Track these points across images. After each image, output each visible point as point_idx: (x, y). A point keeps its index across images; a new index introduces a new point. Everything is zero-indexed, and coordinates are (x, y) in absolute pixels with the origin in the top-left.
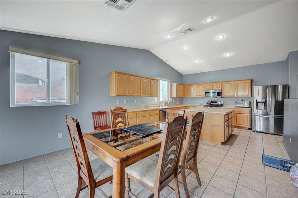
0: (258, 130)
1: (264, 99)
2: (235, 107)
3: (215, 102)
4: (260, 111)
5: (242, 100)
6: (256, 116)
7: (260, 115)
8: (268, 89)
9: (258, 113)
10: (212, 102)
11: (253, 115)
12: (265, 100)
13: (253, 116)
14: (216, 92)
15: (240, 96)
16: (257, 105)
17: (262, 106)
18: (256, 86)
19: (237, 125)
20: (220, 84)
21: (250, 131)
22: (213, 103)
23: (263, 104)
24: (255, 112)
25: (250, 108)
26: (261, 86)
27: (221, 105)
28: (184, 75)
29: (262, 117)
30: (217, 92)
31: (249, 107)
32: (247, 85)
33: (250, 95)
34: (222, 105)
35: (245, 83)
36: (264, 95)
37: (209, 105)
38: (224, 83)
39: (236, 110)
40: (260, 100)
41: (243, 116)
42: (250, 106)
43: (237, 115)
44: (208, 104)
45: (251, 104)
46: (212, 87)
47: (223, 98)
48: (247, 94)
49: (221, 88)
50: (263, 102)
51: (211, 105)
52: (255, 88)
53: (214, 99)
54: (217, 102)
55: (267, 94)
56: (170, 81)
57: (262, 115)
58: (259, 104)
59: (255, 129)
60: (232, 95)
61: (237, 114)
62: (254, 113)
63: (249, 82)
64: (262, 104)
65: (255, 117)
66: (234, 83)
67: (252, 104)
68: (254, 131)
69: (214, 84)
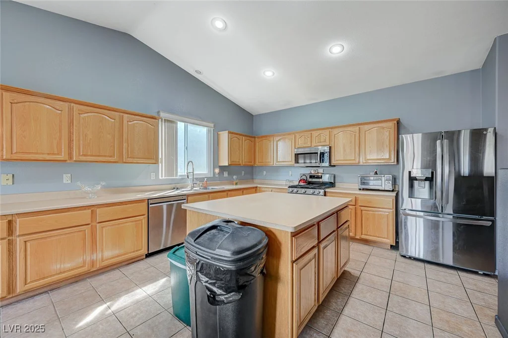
0: (413, 255)
1: (430, 171)
2: (360, 189)
3: (318, 177)
4: (417, 204)
5: (376, 173)
6: (409, 217)
7: (418, 213)
8: (438, 142)
9: (414, 209)
10: (311, 177)
11: (401, 212)
12: (432, 173)
13: (402, 217)
14: (317, 153)
15: (371, 162)
16: (411, 186)
17: (423, 190)
18: (408, 135)
19: (363, 237)
20: (327, 132)
21: (394, 254)
22: (314, 180)
23: (427, 183)
24: (407, 203)
25: (394, 194)
26: (421, 134)
27: (331, 183)
28: (256, 115)
29: (422, 219)
30: (319, 153)
31: (393, 191)
32: (388, 134)
33: (393, 160)
34: (332, 185)
35: (383, 128)
36: (429, 158)
37: (302, 184)
38: (335, 131)
39: (360, 197)
40: (417, 173)
41: (377, 213)
42: (395, 187)
43: (364, 212)
44: (301, 180)
45: (397, 180)
46: (309, 139)
47: (334, 166)
48: (388, 157)
49: (328, 144)
50: (427, 179)
51: (309, 183)
52: (407, 138)
53: (315, 168)
54: (321, 178)
55: (436, 155)
56: (212, 125)
57: (422, 214)
58: (416, 183)
59: (407, 251)
60: (354, 160)
61: (362, 208)
62: (404, 207)
63: (392, 125)
64: (423, 182)
65: (406, 219)
66: (357, 128)
67: (399, 182)
68: (404, 257)
69: (315, 134)
